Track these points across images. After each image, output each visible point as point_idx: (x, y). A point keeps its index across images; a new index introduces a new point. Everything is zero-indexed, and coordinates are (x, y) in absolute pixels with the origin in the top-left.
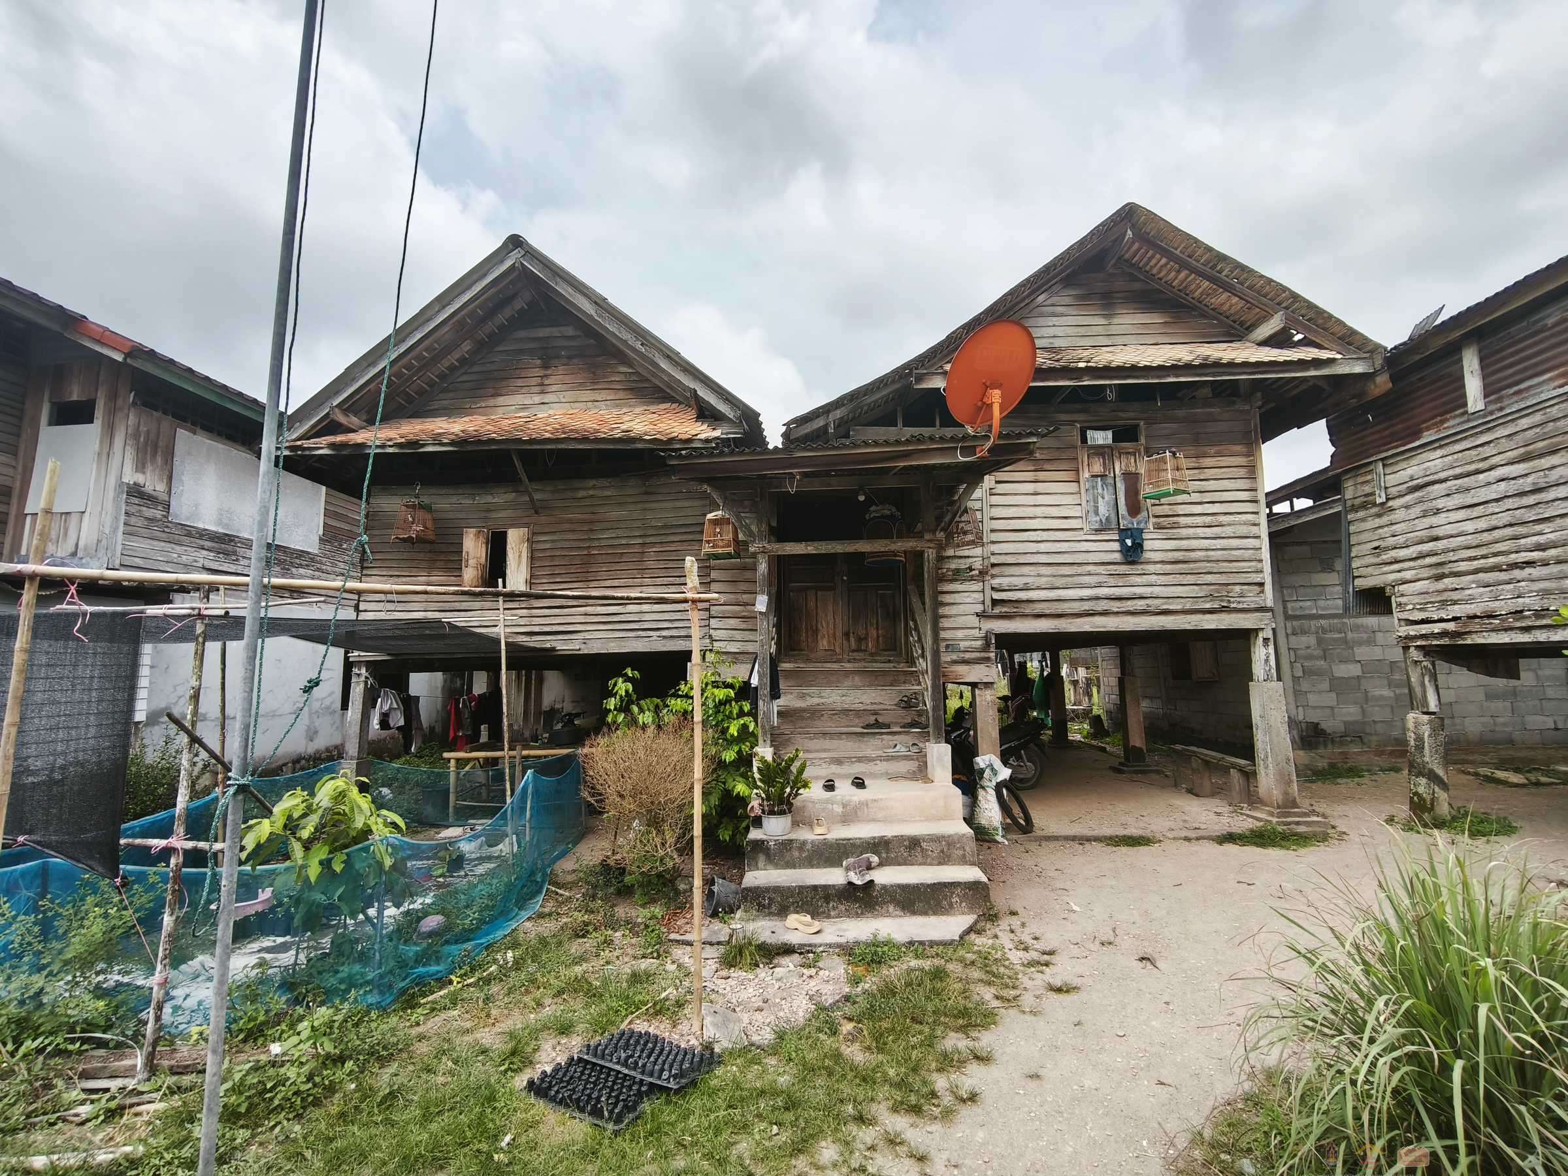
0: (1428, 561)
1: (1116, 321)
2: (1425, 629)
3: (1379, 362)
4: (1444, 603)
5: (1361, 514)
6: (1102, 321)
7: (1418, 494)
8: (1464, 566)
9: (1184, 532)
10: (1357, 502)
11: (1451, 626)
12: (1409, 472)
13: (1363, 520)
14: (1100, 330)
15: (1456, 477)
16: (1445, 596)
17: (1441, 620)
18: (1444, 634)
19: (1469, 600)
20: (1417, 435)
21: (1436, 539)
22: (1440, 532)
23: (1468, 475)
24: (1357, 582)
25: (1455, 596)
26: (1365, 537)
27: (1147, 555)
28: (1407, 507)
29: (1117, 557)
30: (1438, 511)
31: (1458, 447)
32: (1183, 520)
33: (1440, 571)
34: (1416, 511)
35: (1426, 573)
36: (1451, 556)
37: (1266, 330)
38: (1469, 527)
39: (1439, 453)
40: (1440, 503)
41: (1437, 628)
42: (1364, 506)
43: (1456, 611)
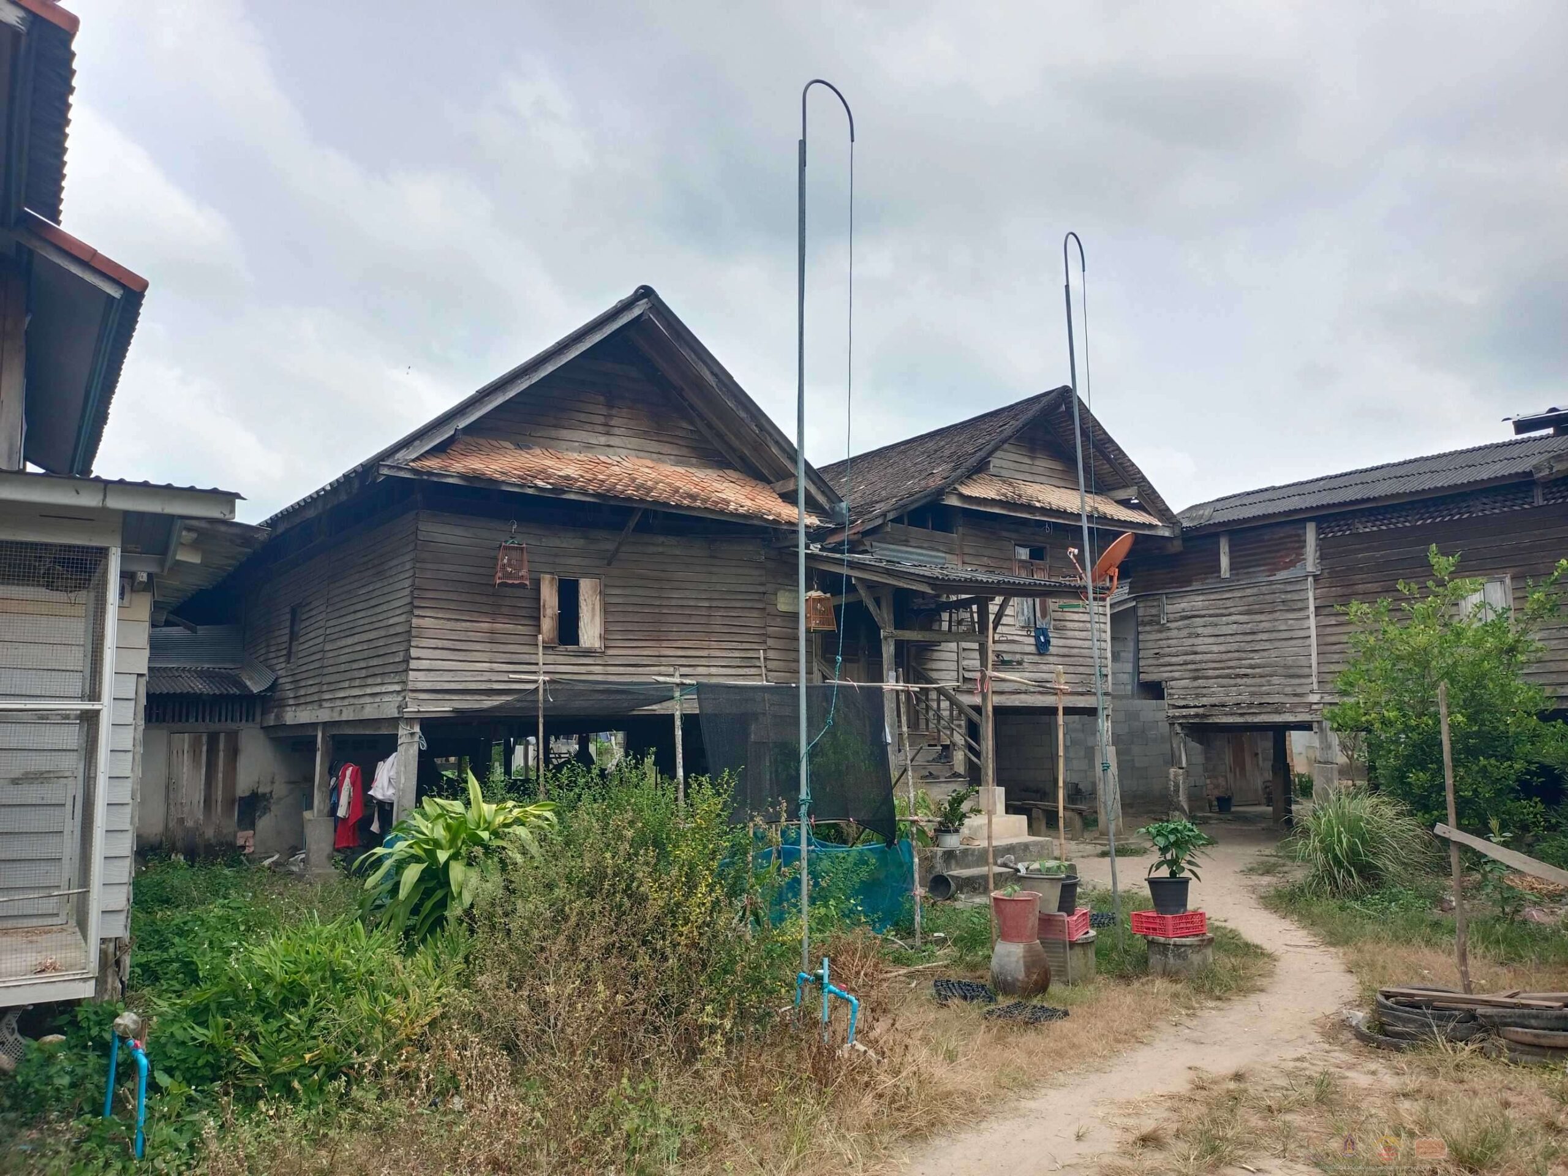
0: (1190, 667)
1: (1037, 463)
2: (1185, 712)
3: (1177, 531)
4: (1197, 696)
5: (1148, 628)
6: (1027, 460)
7: (1186, 622)
8: (1211, 673)
9: (1070, 634)
10: (1147, 619)
11: (1201, 711)
12: (1183, 605)
13: (1149, 632)
14: (1026, 468)
15: (1211, 616)
16: (1199, 691)
17: (1195, 707)
18: (1197, 715)
19: (1211, 695)
20: (1189, 582)
21: (1196, 653)
22: (1199, 649)
23: (1217, 616)
24: (1141, 675)
25: (1204, 691)
26: (1149, 645)
27: (1052, 650)
28: (1179, 629)
29: (1033, 649)
30: (1198, 635)
31: (1213, 597)
32: (1069, 625)
33: (1196, 674)
34: (1185, 632)
35: (1187, 675)
36: (1204, 666)
37: (1122, 494)
38: (1215, 648)
39: (1201, 598)
40: (1200, 630)
41: (1192, 711)
42: (1150, 623)
43: (1205, 701)
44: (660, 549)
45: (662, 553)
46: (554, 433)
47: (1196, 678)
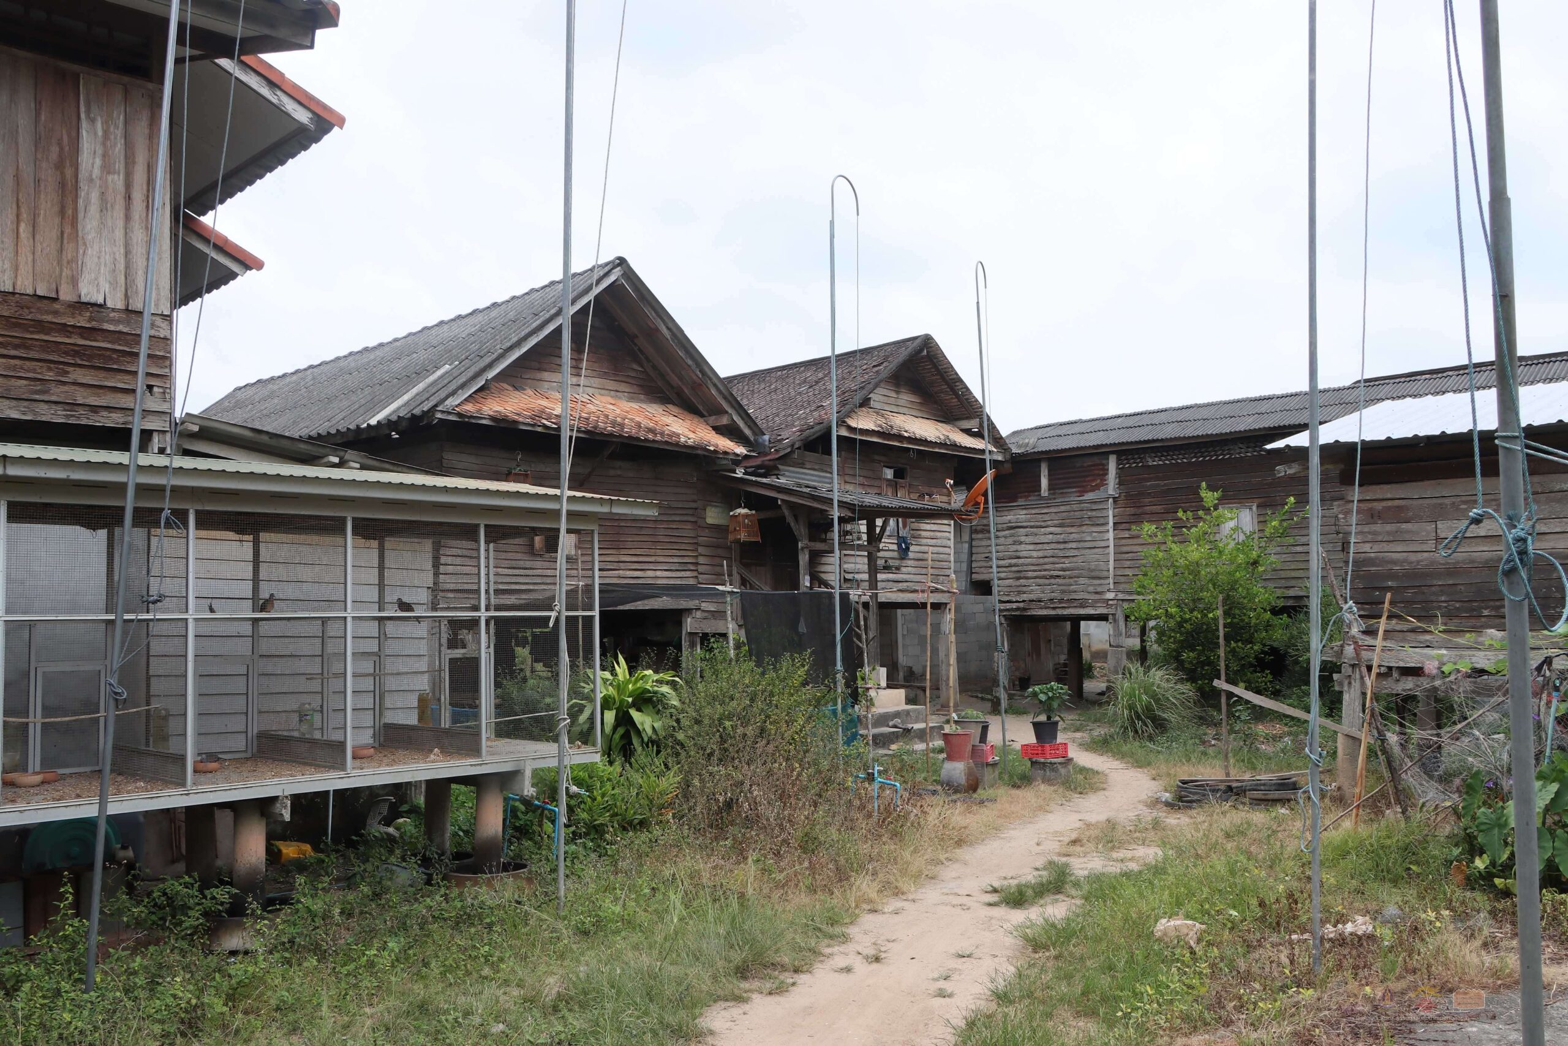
0: (1014, 569)
1: (901, 396)
2: (1008, 606)
3: (1008, 457)
4: (1019, 593)
5: (980, 536)
6: (894, 395)
7: (1012, 531)
8: (1030, 574)
9: (924, 541)
10: (979, 528)
11: (1021, 605)
12: (1009, 518)
13: (981, 539)
14: (892, 401)
15: (1032, 527)
16: (1020, 589)
17: (1017, 602)
18: (1018, 609)
19: (1031, 592)
20: (1014, 499)
21: (1019, 558)
22: (1021, 554)
23: (1037, 527)
24: (974, 576)
25: (1024, 589)
26: (981, 550)
27: (911, 555)
28: (1005, 537)
29: (895, 555)
30: (1021, 543)
31: (1033, 511)
32: (923, 534)
33: (1018, 575)
34: (1010, 540)
35: (1011, 575)
36: (1025, 568)
37: (966, 424)
38: (1035, 554)
39: (1024, 512)
40: (1023, 539)
41: (1014, 606)
42: (982, 531)
43: (1025, 597)
44: (619, 472)
45: (619, 476)
46: (539, 375)
47: (1018, 578)
